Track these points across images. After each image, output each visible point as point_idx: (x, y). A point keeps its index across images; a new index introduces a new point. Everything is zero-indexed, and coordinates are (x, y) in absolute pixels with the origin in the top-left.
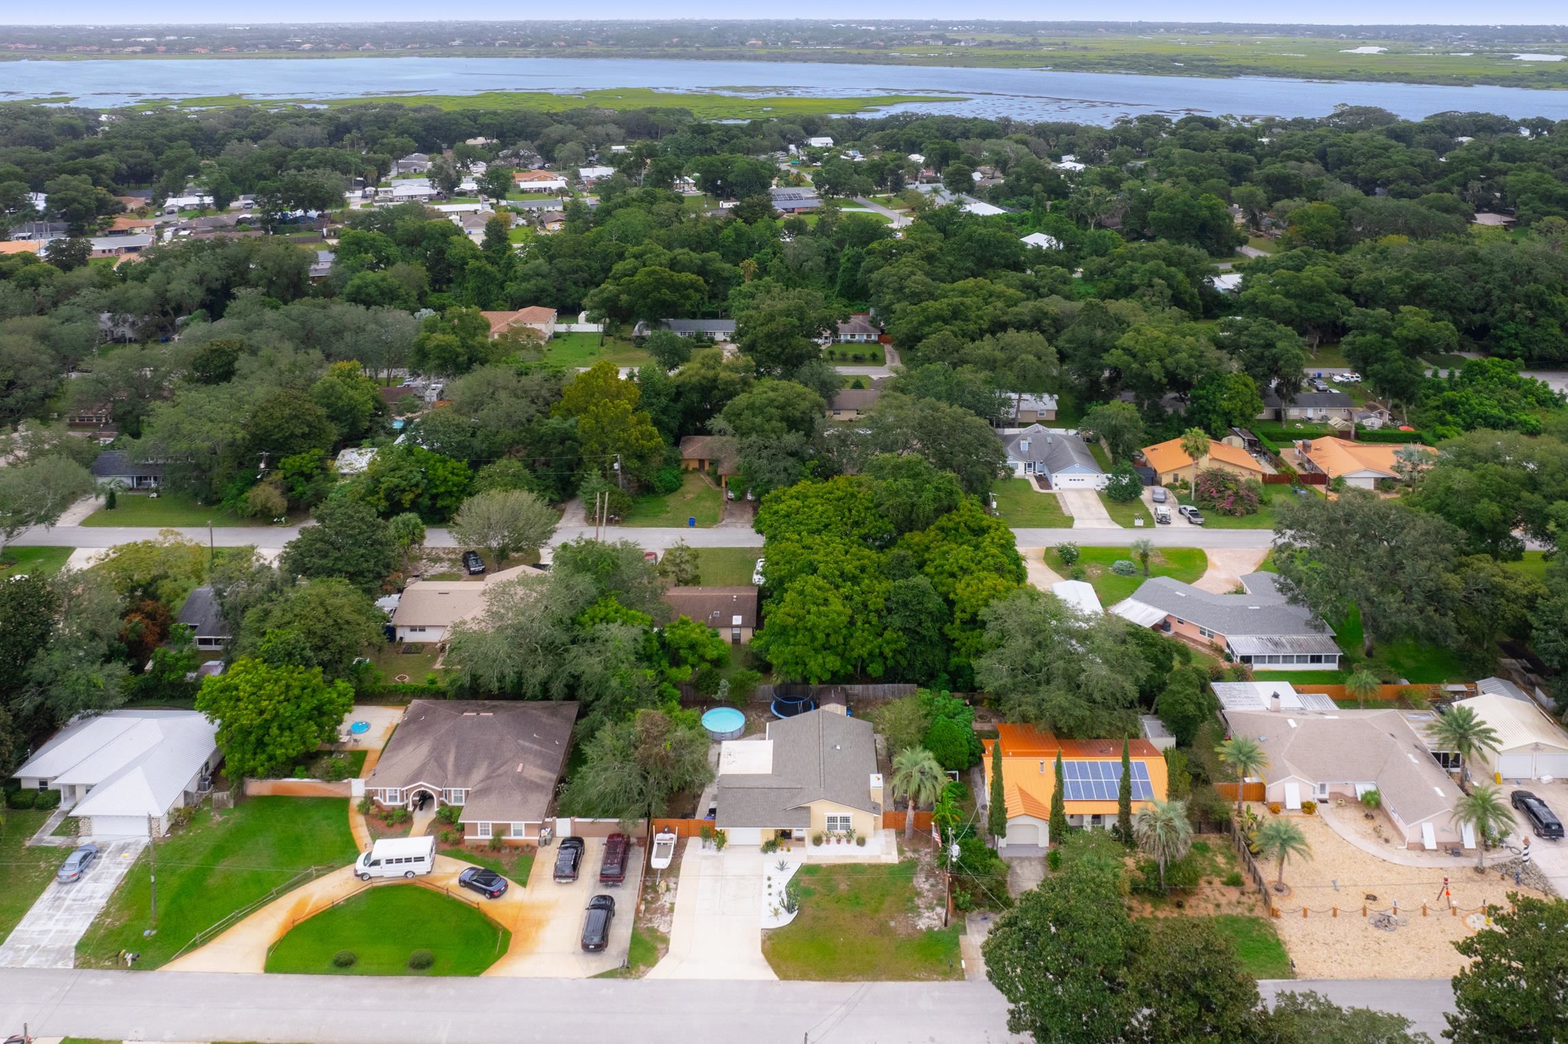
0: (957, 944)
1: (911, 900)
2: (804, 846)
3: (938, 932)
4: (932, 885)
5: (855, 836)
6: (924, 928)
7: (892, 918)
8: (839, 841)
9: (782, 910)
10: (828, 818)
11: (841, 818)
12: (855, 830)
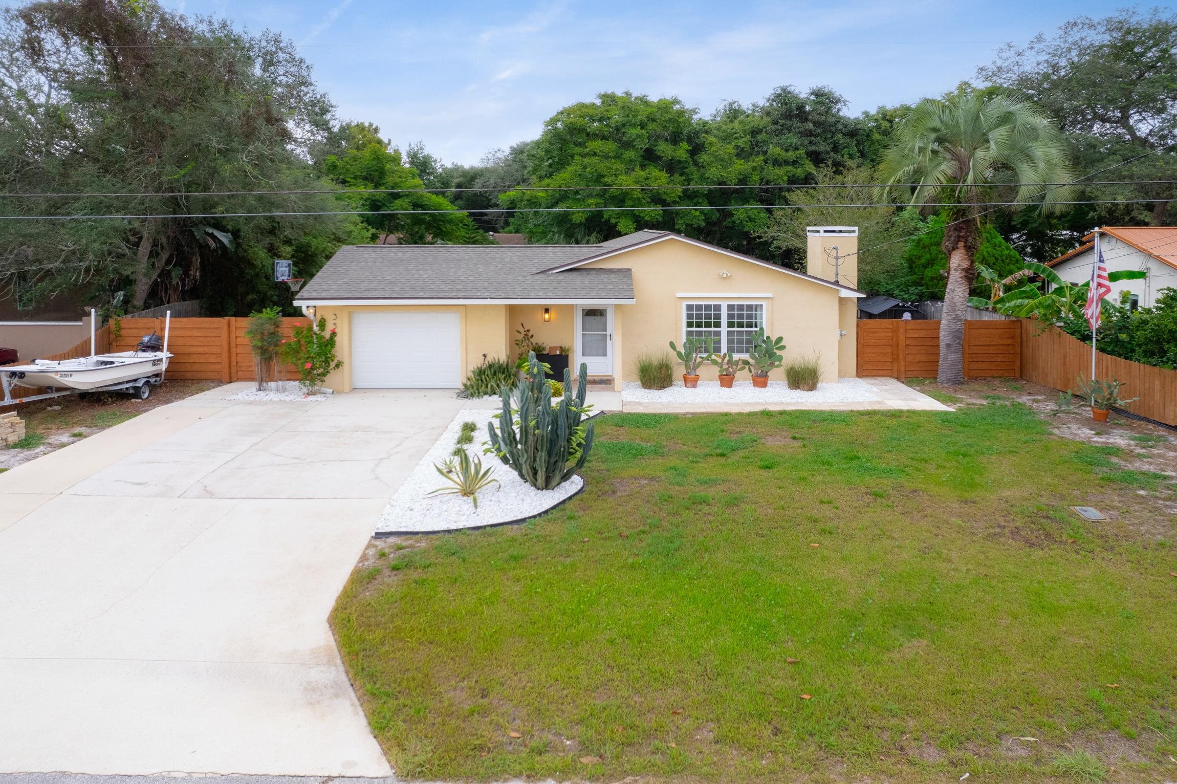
2: (609, 389)
4: (1139, 440)
5: (785, 357)
8: (727, 379)
9: (504, 473)
10: (689, 307)
11: (731, 307)
12: (780, 339)
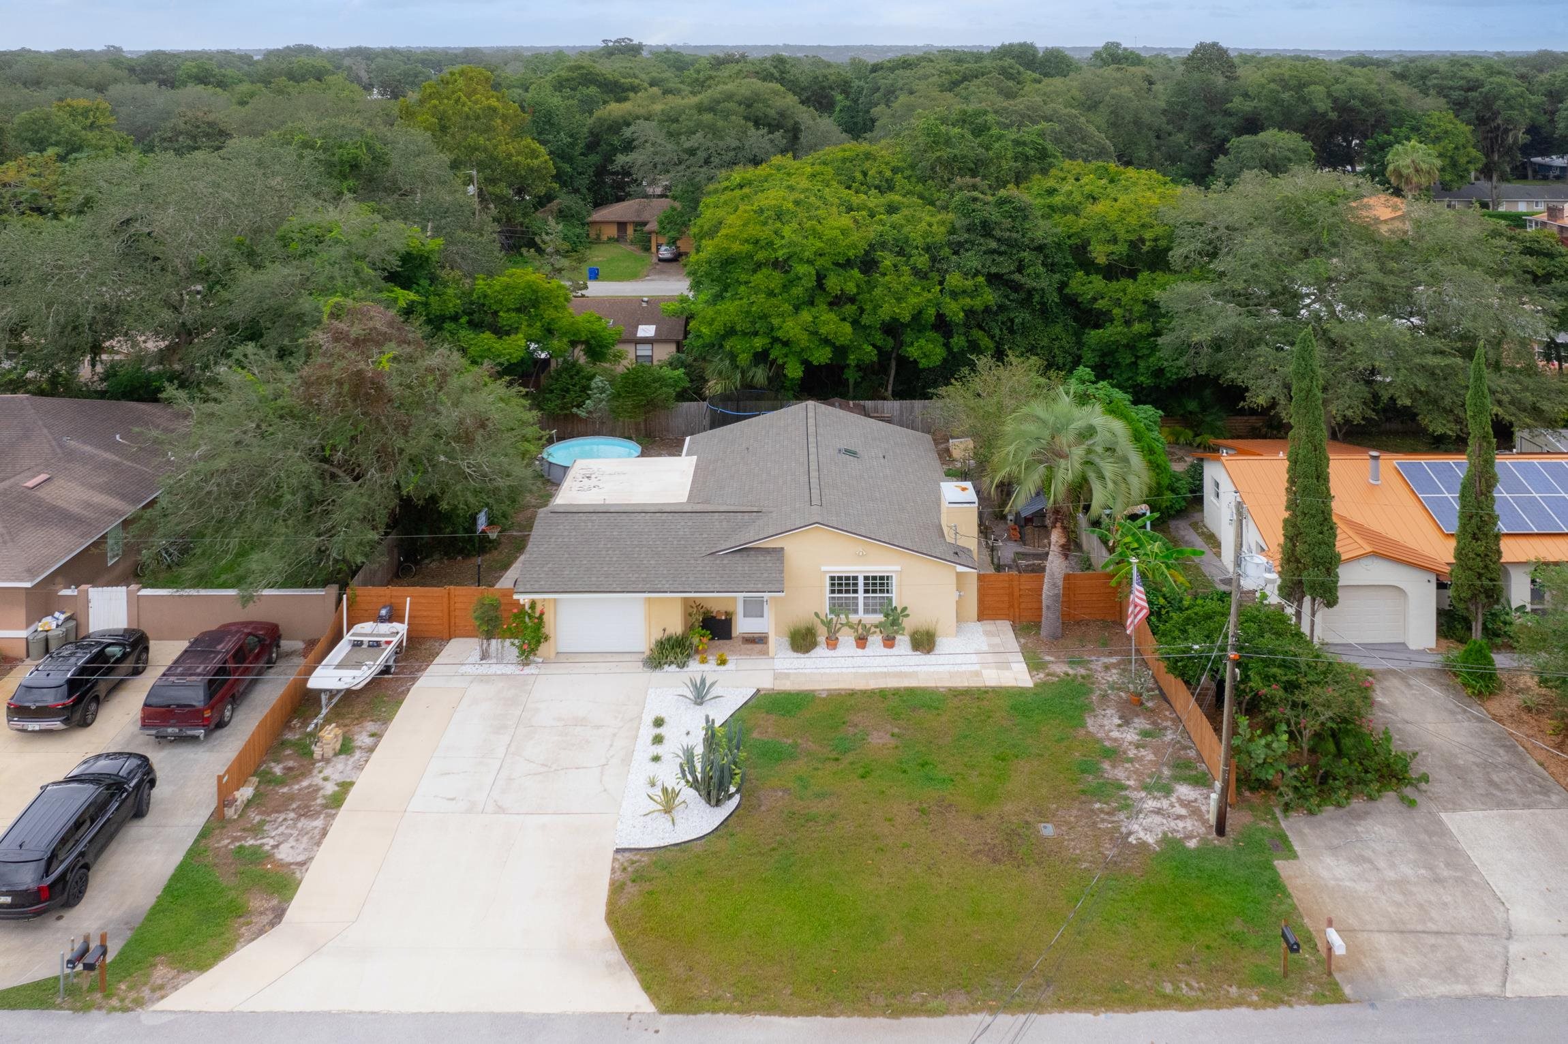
0: (1276, 886)
1: (1095, 770)
2: (765, 653)
3: (1201, 853)
4: (1145, 734)
5: (908, 624)
6: (1150, 839)
7: (1043, 815)
8: (862, 641)
9: (689, 794)
10: (832, 578)
11: (866, 578)
12: (905, 609)
